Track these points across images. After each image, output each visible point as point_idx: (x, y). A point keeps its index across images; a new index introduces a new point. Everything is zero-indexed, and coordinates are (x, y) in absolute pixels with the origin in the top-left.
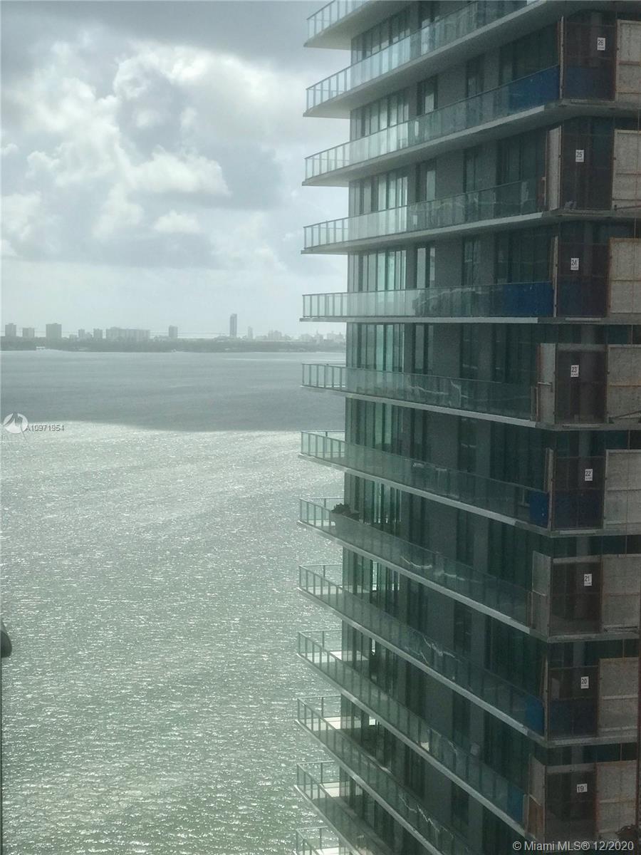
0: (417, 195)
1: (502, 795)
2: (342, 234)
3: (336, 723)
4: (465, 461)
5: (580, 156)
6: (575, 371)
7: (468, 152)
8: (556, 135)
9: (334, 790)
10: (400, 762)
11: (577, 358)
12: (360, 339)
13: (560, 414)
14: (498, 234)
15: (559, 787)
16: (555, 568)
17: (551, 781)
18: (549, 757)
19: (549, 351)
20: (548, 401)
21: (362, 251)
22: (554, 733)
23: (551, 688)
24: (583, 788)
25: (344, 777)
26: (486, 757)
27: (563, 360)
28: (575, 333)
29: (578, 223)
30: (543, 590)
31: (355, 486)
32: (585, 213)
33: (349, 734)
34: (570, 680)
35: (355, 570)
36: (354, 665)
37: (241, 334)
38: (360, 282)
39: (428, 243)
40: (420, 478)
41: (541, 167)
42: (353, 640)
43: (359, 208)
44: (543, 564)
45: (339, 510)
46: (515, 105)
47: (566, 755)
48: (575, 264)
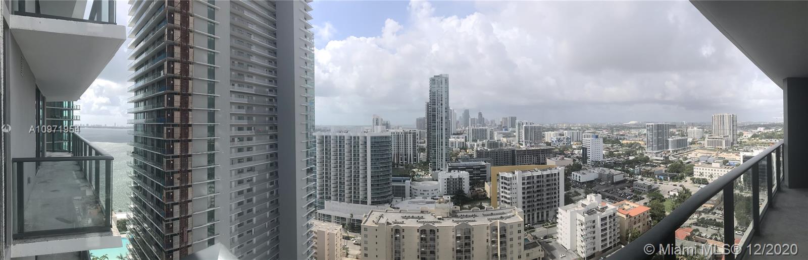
0: (145, 104)
1: (159, 196)
2: (133, 111)
3: (133, 185)
4: (153, 145)
5: (169, 99)
6: (169, 131)
7: (153, 98)
8: (166, 96)
9: (132, 196)
10: (143, 191)
11: (169, 129)
12: (136, 127)
13: (167, 138)
14: (157, 110)
15: (168, 194)
16: (167, 161)
17: (166, 193)
18: (166, 189)
19: (165, 128)
20: (165, 135)
21: (136, 113)
22: (167, 186)
23: (166, 178)
24: (171, 194)
25: (134, 194)
26: (156, 190)
27: (167, 129)
28: (169, 125)
29: (169, 109)
30: (165, 164)
31: (135, 149)
32: (170, 108)
33: (135, 187)
34: (169, 178)
35: (135, 161)
36: (135, 176)
37: (116, 126)
38: (136, 118)
39: (147, 112)
40: (145, 148)
41: (164, 100)
42: (135, 172)
43: (136, 107)
44: (165, 160)
45: (133, 152)
46: (160, 91)
47: (169, 189)
48: (169, 115)
